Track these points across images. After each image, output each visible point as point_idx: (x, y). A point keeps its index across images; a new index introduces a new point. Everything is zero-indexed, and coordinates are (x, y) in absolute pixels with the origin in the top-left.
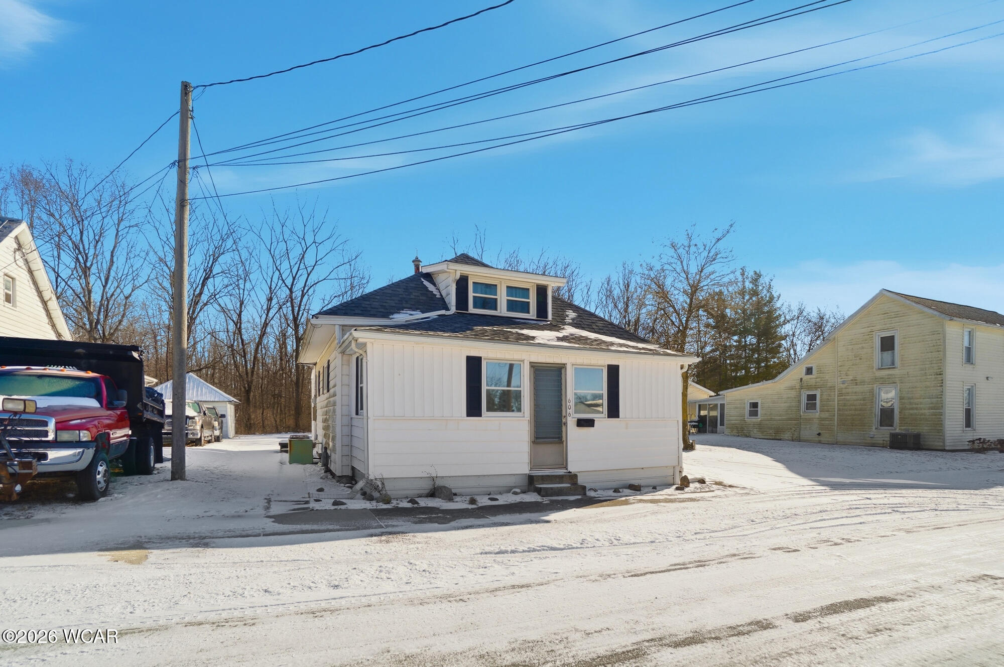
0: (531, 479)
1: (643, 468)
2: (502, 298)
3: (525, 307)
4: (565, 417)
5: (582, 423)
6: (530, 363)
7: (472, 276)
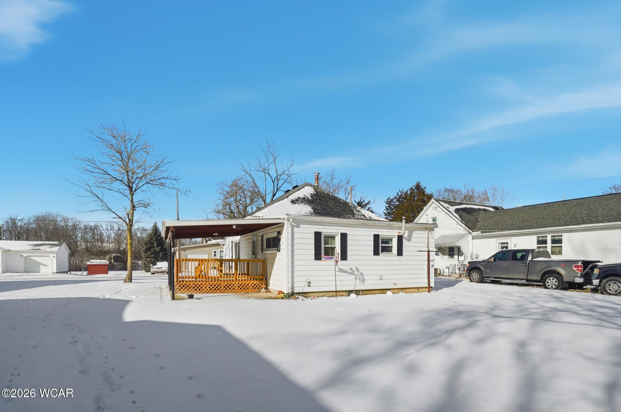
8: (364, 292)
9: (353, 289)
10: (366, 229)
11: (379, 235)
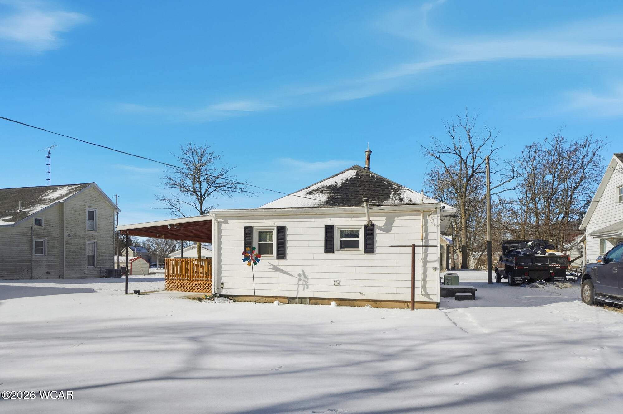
8: (312, 301)
9: (295, 296)
10: (313, 220)
11: (334, 225)
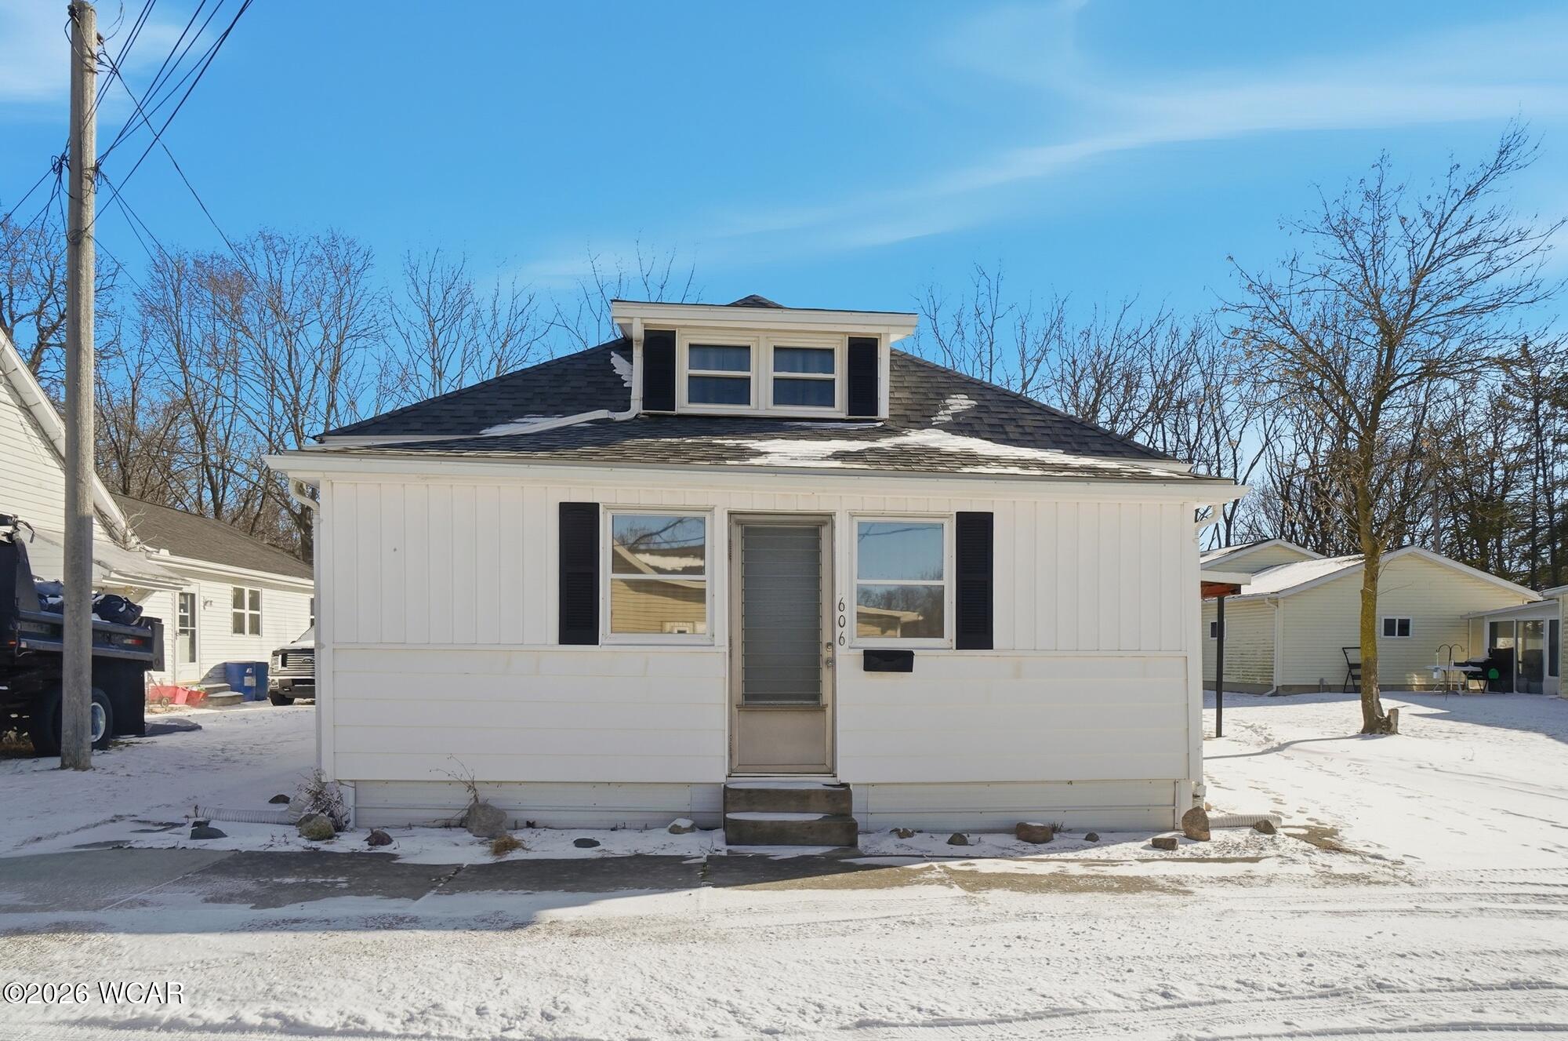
0: (732, 797)
1: (1070, 783)
2: (762, 375)
3: (823, 393)
4: (829, 644)
5: (877, 661)
6: (730, 514)
7: (683, 331)
